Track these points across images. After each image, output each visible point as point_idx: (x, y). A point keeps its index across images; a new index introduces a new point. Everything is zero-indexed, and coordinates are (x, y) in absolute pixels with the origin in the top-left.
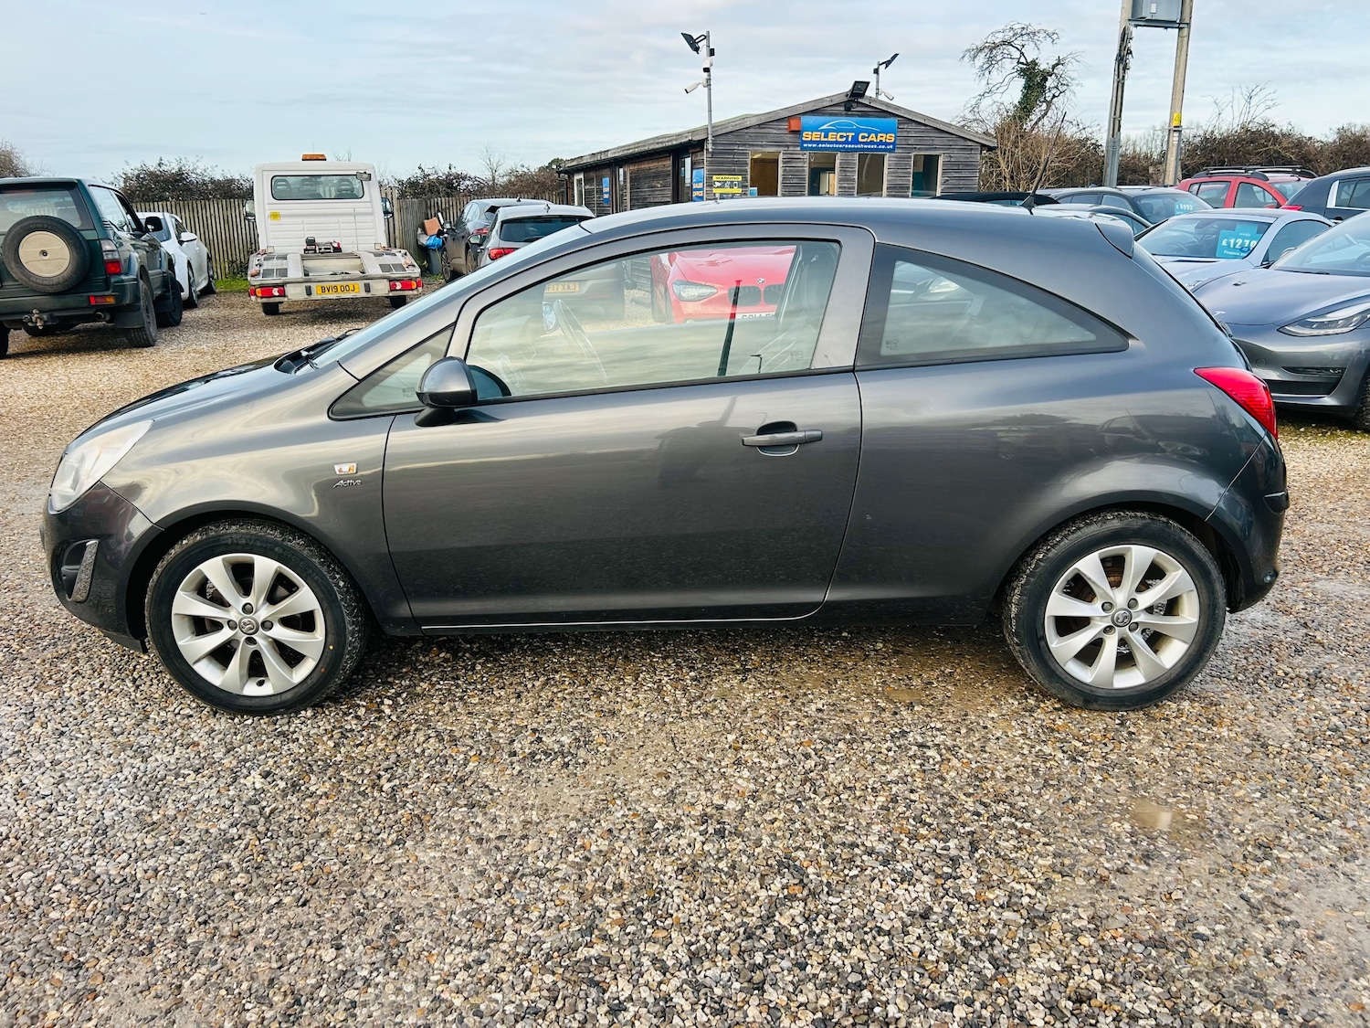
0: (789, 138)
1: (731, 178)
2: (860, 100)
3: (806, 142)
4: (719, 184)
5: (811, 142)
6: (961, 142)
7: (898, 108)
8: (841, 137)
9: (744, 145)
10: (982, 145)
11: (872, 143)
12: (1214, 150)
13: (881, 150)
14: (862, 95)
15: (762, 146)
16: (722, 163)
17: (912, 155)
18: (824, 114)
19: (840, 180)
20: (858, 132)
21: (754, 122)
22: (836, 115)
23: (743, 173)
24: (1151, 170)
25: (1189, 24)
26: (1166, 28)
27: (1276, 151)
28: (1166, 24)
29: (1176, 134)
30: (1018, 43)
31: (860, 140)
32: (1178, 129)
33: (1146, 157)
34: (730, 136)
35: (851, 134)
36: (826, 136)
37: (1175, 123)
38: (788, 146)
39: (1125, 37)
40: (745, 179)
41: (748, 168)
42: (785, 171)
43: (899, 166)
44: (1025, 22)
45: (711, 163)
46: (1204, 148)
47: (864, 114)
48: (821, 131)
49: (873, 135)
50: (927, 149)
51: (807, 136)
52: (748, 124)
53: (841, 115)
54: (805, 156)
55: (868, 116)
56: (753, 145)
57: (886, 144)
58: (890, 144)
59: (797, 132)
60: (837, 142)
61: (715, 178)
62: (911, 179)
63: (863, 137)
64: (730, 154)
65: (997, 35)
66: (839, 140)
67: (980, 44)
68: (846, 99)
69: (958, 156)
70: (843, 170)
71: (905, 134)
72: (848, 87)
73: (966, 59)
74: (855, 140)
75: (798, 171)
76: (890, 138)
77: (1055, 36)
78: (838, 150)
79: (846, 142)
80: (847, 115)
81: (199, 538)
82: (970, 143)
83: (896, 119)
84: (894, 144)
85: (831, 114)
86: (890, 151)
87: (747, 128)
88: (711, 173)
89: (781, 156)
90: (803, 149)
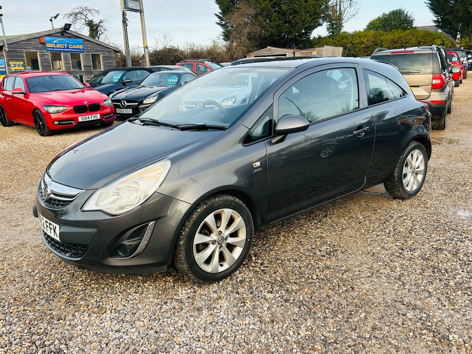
0: (40, 46)
1: (17, 63)
2: (67, 31)
3: (48, 48)
4: (13, 65)
5: (50, 48)
6: (107, 49)
7: (82, 35)
8: (62, 46)
9: (22, 48)
10: (114, 50)
11: (74, 49)
12: (158, 55)
13: (79, 52)
14: (68, 29)
15: (29, 49)
16: (12, 56)
17: (90, 54)
18: (53, 36)
19: (65, 63)
20: (68, 44)
21: (24, 38)
22: (58, 37)
23: (23, 61)
24: (140, 61)
25: (143, 11)
26: (136, 12)
27: (177, 55)
28: (136, 11)
29: (147, 49)
30: (85, 13)
31: (70, 47)
32: (147, 47)
33: (138, 57)
34: (14, 45)
35: (66, 45)
36: (56, 46)
37: (146, 45)
38: (40, 49)
39: (124, 14)
40: (24, 63)
41: (25, 58)
42: (41, 60)
43: (86, 58)
44: (86, 6)
45: (7, 56)
46: (155, 54)
47: (69, 37)
48: (54, 43)
49: (74, 45)
50: (95, 52)
51: (48, 45)
52: (22, 39)
53: (60, 37)
54: (49, 54)
55: (71, 38)
56: (25, 49)
57: (80, 49)
58: (81, 49)
59: (44, 44)
60: (61, 48)
61: (10, 63)
62: (92, 63)
63: (71, 46)
64: (16, 52)
65: (76, 9)
66: (61, 47)
67: (70, 13)
68: (61, 31)
69: (107, 54)
70: (65, 59)
71: (86, 46)
72: (63, 26)
73: (65, 18)
74: (68, 48)
75: (47, 60)
76: (81, 47)
77: (98, 12)
78: (62, 51)
79: (65, 48)
80: (63, 37)
81: (205, 207)
82: (110, 50)
83: (82, 40)
84: (83, 49)
85: (56, 37)
86: (82, 52)
87: (21, 41)
88: (9, 61)
89: (38, 54)
90: (47, 50)
